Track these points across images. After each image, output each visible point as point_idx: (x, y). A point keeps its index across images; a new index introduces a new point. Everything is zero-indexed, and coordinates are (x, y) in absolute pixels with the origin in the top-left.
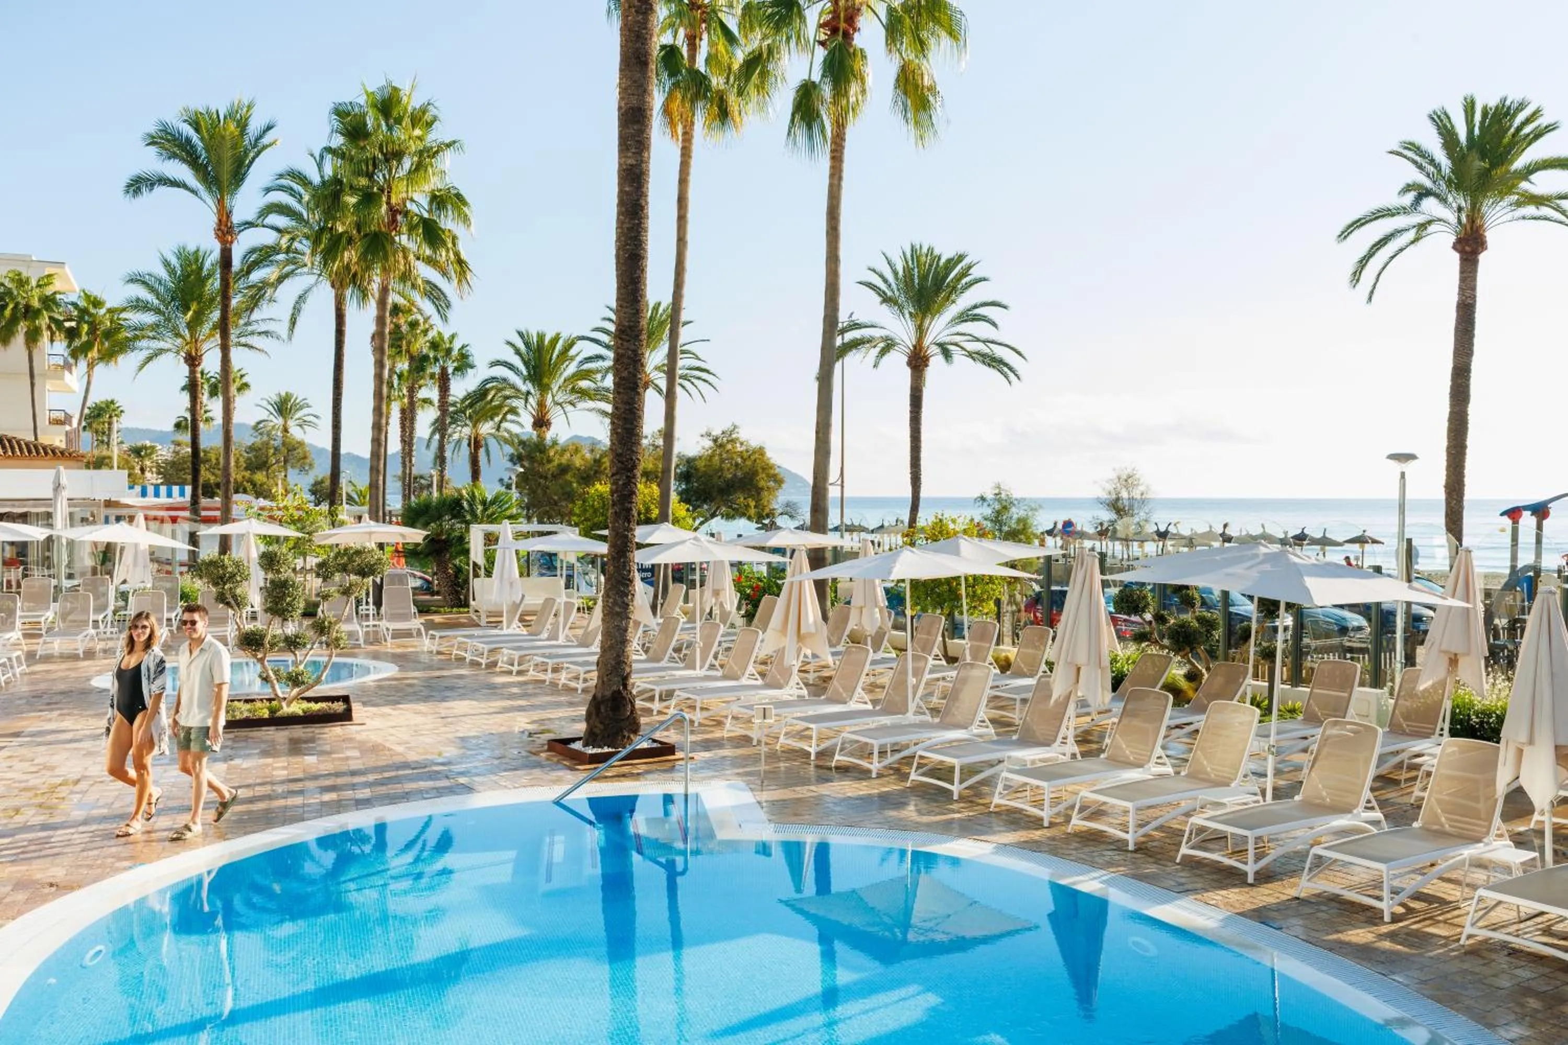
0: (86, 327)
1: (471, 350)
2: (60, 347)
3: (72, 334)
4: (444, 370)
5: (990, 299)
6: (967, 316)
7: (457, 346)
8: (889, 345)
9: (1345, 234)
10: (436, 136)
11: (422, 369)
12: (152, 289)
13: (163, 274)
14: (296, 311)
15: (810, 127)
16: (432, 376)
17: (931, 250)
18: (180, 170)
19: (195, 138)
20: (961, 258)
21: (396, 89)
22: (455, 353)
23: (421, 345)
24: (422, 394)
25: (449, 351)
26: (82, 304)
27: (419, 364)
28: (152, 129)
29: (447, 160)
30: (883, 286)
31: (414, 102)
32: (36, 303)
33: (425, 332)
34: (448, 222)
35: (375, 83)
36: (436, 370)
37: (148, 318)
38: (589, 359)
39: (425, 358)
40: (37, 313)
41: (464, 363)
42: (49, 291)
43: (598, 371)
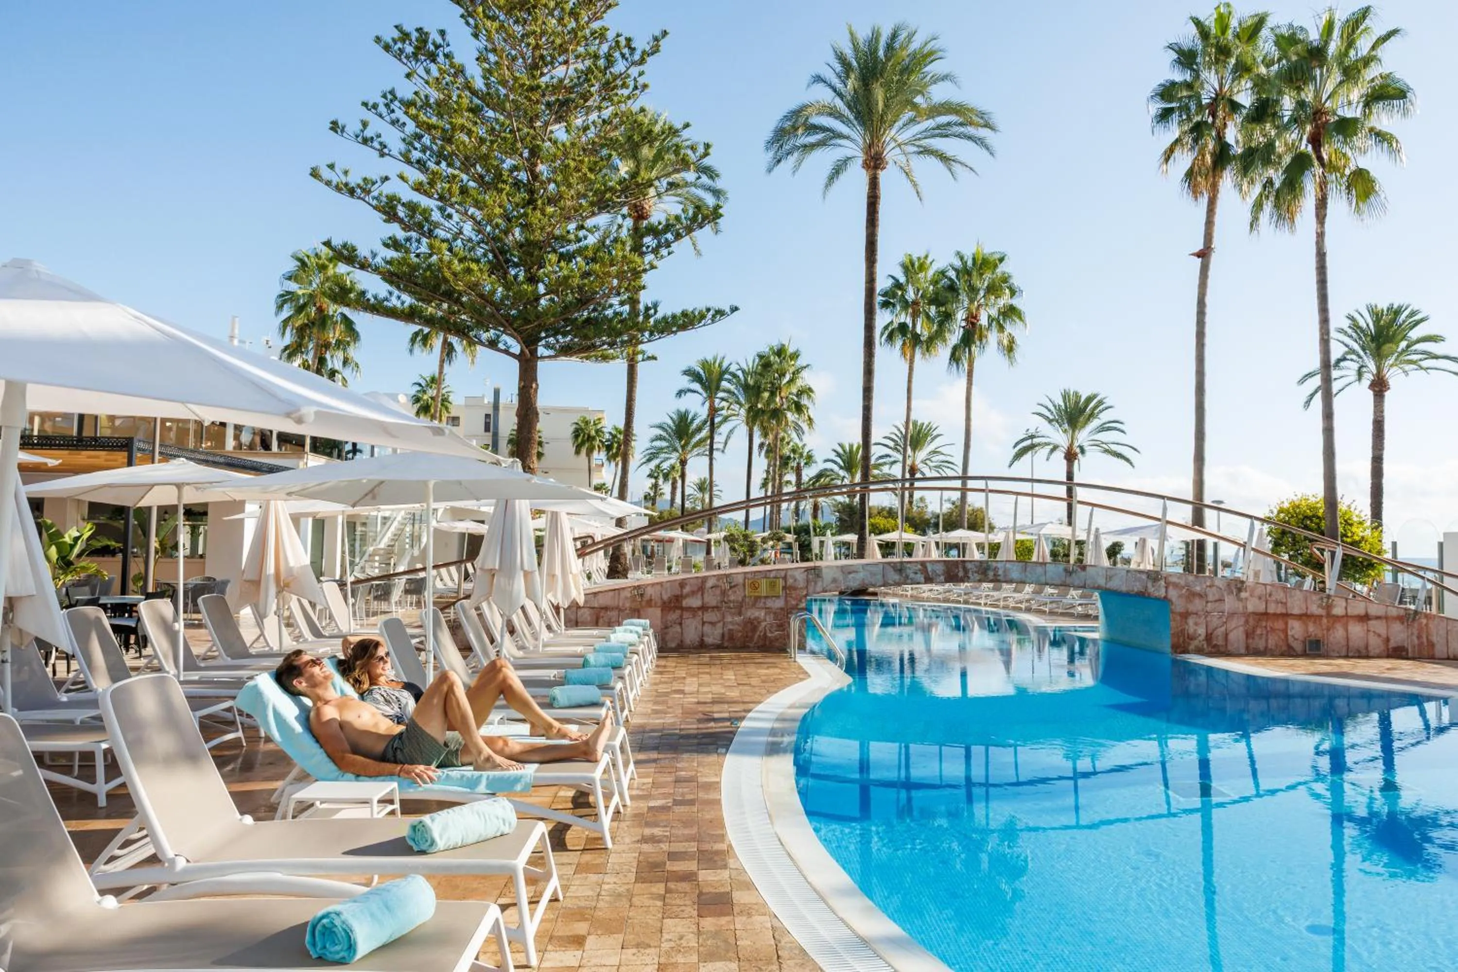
0: (616, 445)
1: (814, 453)
2: (603, 455)
3: (609, 448)
4: (799, 464)
5: (1112, 419)
6: (1103, 429)
7: (806, 450)
8: (1055, 448)
9: (1302, 381)
10: (801, 362)
11: (787, 464)
12: (666, 431)
13: (670, 422)
14: (728, 437)
15: (957, 364)
16: (792, 468)
17: (1076, 394)
18: (696, 386)
19: (701, 372)
20: (1095, 396)
21: (783, 345)
22: (805, 454)
23: (786, 451)
24: (787, 478)
25: (801, 455)
26: (614, 432)
27: (785, 461)
28: (684, 369)
29: (804, 374)
30: (1048, 414)
31: (791, 350)
32: (593, 433)
33: (788, 443)
34: (804, 401)
35: (775, 344)
36: (795, 464)
37: (664, 444)
38: (881, 457)
39: (789, 458)
40: (594, 438)
41: (810, 459)
42: (599, 426)
43: (885, 463)
